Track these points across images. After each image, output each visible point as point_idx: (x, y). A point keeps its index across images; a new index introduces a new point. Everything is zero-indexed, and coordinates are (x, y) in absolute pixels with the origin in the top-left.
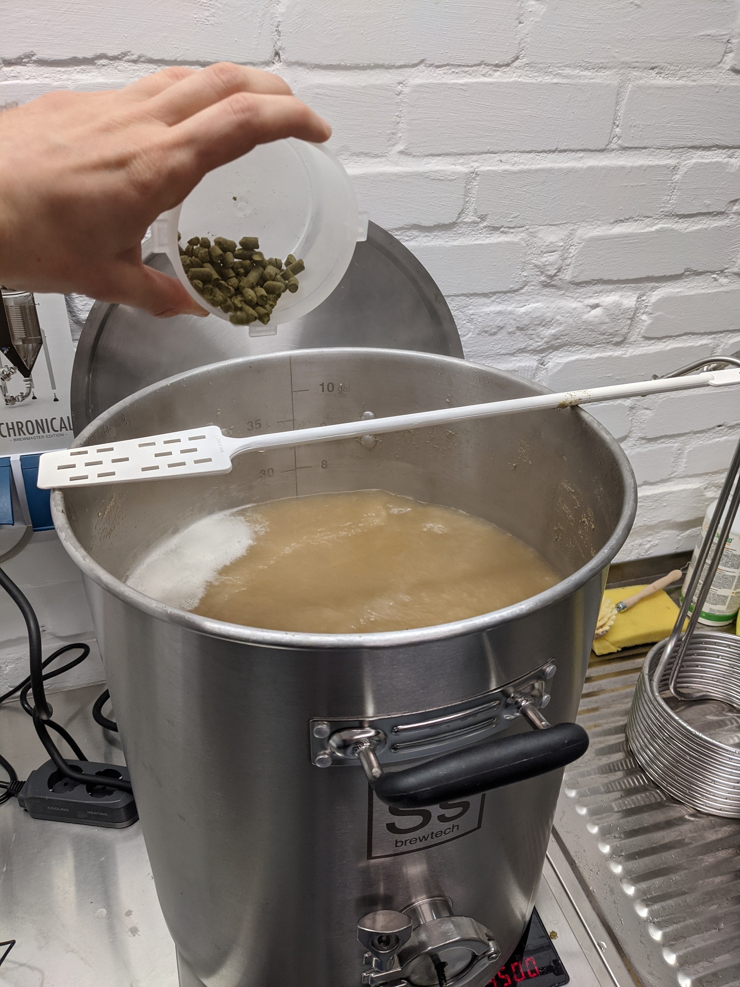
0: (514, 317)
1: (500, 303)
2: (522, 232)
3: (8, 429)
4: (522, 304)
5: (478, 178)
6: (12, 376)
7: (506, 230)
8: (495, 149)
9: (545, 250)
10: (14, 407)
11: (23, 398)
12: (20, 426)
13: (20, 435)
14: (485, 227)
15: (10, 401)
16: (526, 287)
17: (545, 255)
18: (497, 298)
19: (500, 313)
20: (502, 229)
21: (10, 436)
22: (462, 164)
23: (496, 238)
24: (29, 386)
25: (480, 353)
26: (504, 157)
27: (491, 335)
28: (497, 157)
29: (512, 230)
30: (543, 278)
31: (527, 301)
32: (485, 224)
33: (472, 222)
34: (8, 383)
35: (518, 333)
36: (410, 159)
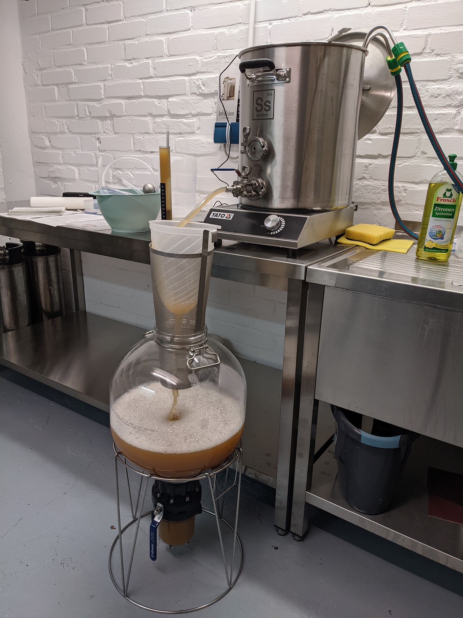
0: (445, 90)
1: (440, 85)
2: (449, 56)
4: (449, 85)
5: (431, 36)
7: (442, 55)
8: (438, 25)
9: (458, 63)
16: (451, 78)
17: (458, 65)
18: (438, 83)
19: (439, 88)
20: (441, 55)
22: (426, 32)
23: (438, 58)
25: (430, 105)
26: (441, 28)
27: (435, 97)
28: (439, 28)
29: (445, 55)
31: (451, 84)
32: (434, 53)
33: (428, 52)
36: (407, 31)
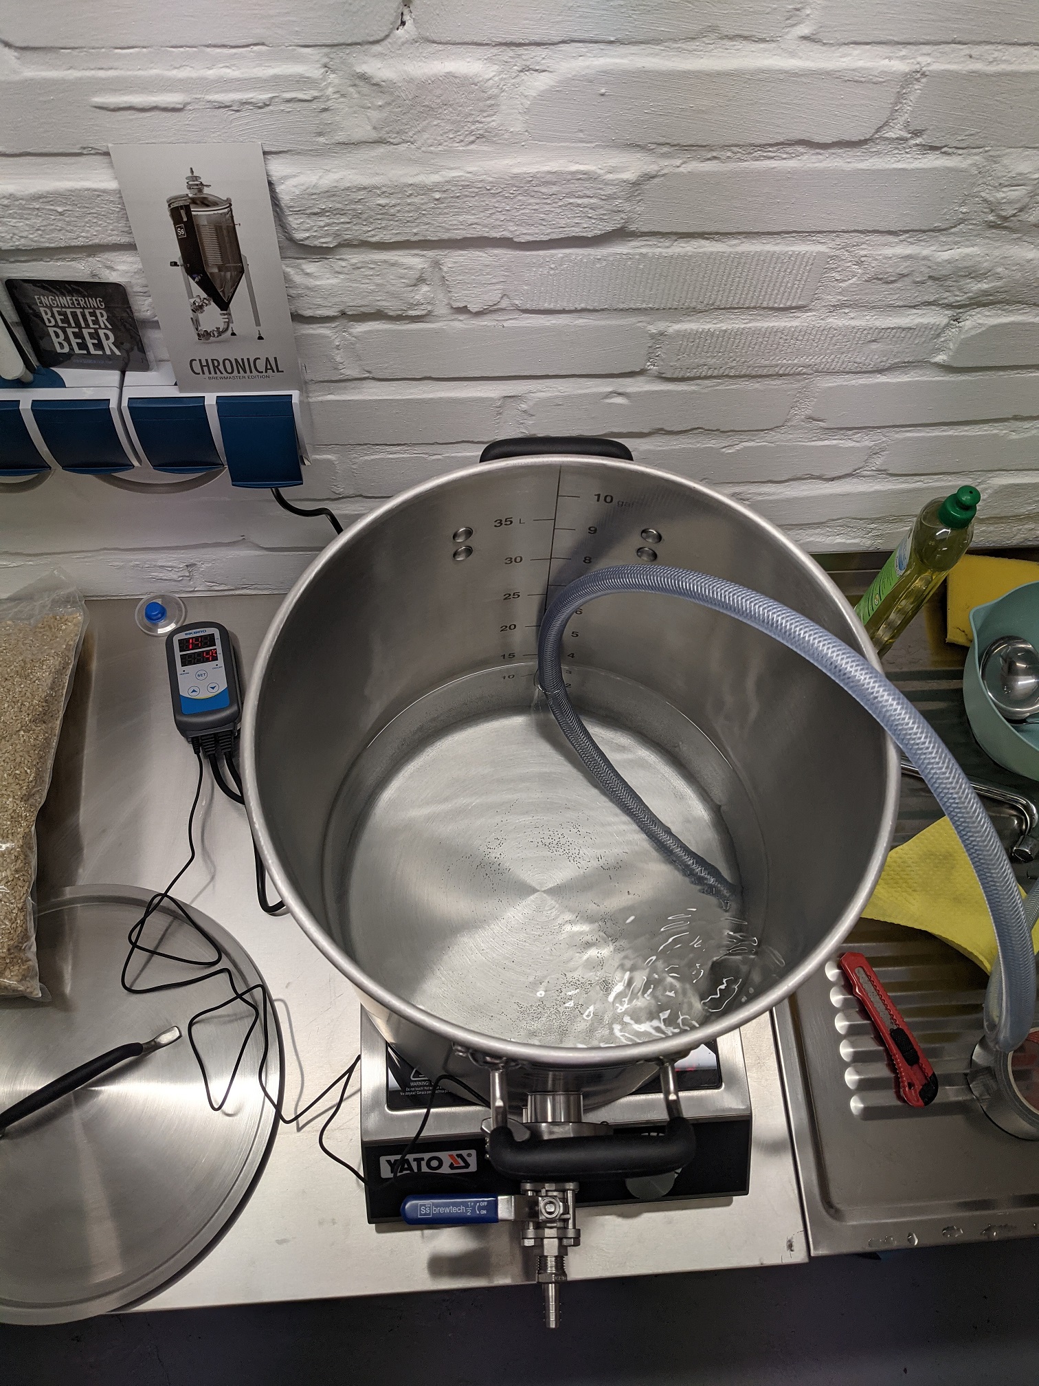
1: (912, 244)
2: (976, 154)
3: (202, 366)
4: (948, 247)
5: (924, 80)
6: (205, 308)
7: (950, 150)
8: (965, 38)
9: (1007, 183)
10: (209, 343)
11: (220, 334)
12: (216, 364)
13: (216, 373)
14: (917, 145)
15: (204, 335)
16: (960, 227)
17: (1005, 189)
18: (910, 237)
19: (908, 257)
20: (943, 150)
21: (204, 373)
22: (903, 58)
23: (931, 161)
24: (227, 320)
25: (862, 303)
26: (976, 50)
27: (887, 283)
28: (965, 50)
29: (960, 152)
30: (991, 218)
31: (956, 243)
32: (918, 141)
33: (897, 139)
34: (201, 316)
35: (930, 283)
36: (817, 47)
